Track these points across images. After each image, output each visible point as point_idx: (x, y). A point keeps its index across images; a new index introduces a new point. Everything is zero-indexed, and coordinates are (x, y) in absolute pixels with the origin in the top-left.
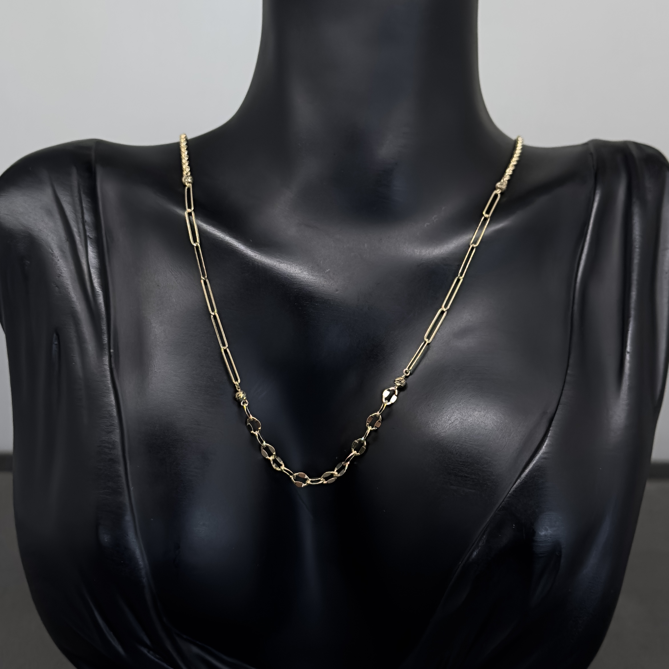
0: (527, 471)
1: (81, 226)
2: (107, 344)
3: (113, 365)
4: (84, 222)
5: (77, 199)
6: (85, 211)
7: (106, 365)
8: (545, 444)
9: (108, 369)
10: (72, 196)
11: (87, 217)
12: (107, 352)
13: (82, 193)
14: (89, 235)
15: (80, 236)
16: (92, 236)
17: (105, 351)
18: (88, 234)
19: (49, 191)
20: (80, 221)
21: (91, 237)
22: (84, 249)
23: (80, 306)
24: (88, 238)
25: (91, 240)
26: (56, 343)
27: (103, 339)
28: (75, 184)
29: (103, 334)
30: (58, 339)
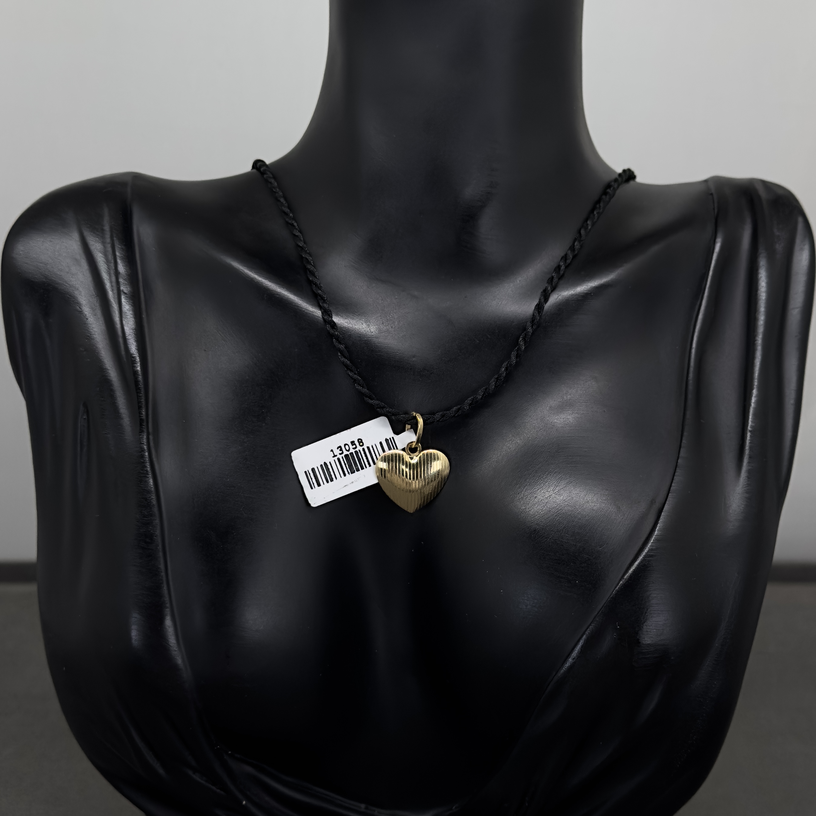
2: (145, 420)
3: (152, 444)
17: (144, 429)
23: (113, 374)
24: (122, 293)
25: (126, 295)
26: (85, 417)
27: (140, 413)
28: (107, 228)
29: (140, 408)
30: (88, 413)
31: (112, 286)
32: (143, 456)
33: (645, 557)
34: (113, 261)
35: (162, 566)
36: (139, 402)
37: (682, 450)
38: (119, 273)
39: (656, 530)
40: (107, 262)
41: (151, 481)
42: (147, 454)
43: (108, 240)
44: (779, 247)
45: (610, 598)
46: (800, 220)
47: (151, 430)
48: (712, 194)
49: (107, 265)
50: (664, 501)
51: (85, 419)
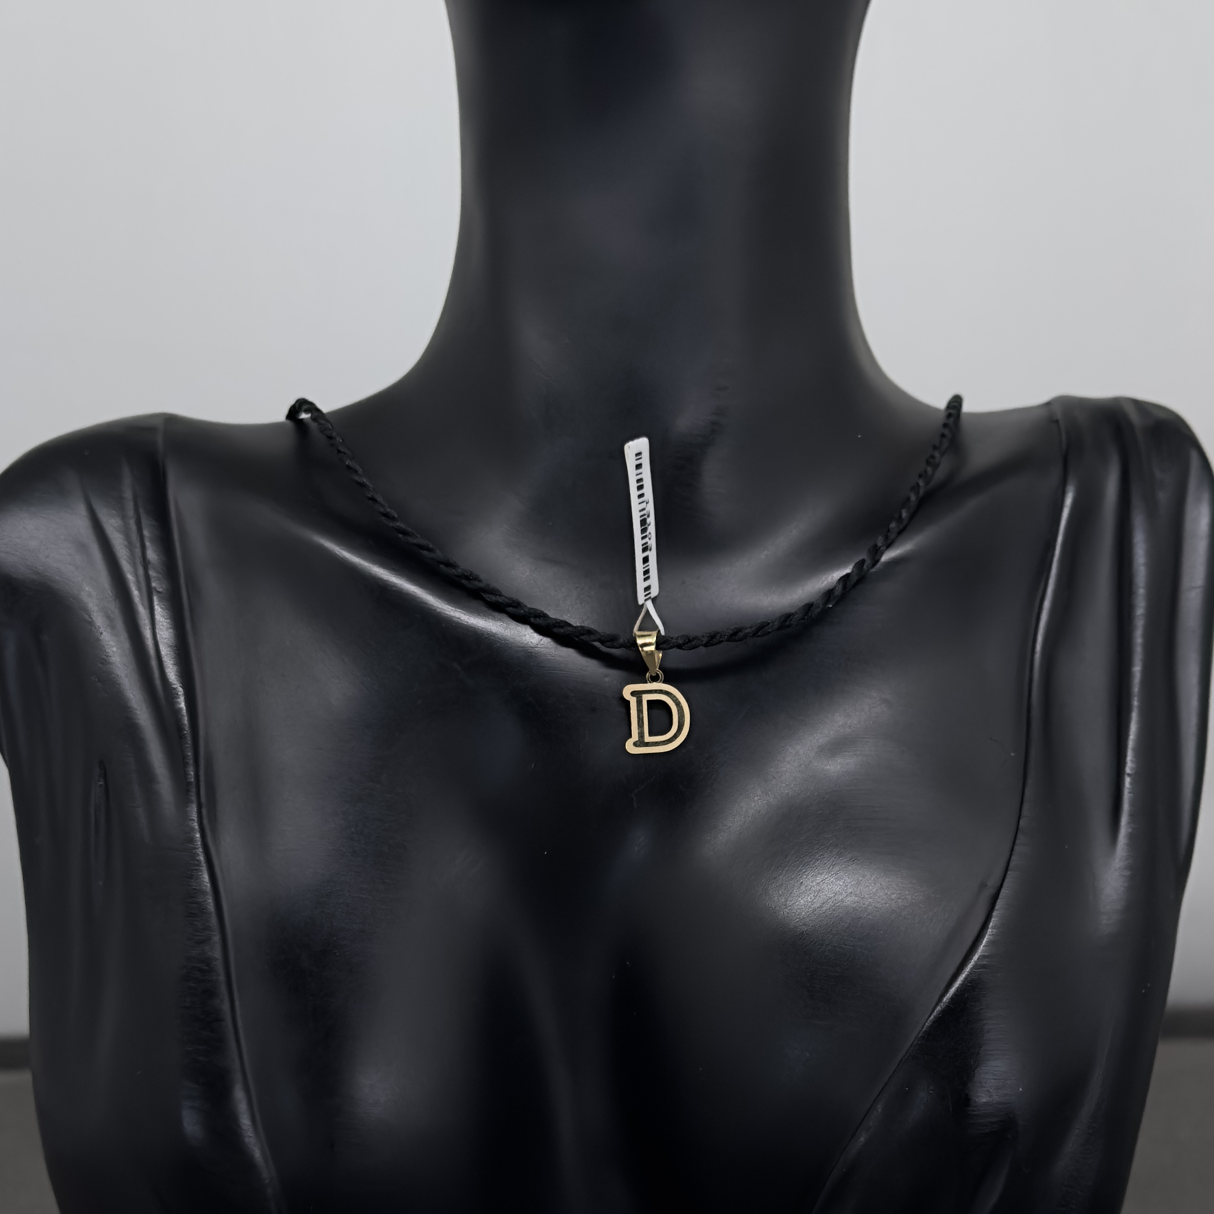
0: (952, 990)
1: (141, 571)
2: (194, 783)
3: (205, 821)
4: (146, 563)
5: (132, 523)
6: (148, 544)
7: (193, 820)
8: (984, 942)
9: (197, 827)
10: (124, 518)
11: (152, 555)
12: (194, 798)
13: (141, 510)
14: (157, 586)
15: (139, 589)
16: (162, 588)
17: (192, 796)
18: (154, 585)
19: (82, 509)
20: (139, 561)
21: (160, 590)
22: (148, 611)
23: (143, 716)
24: (154, 593)
25: (160, 595)
26: (101, 783)
27: (186, 774)
28: (128, 494)
29: (186, 764)
30: (105, 776)
31: (138, 582)
32: (192, 840)
33: (975, 967)
34: (138, 545)
35: (226, 1007)
36: (184, 757)
37: (1026, 806)
38: (149, 562)
39: (990, 926)
40: (130, 546)
41: (206, 877)
42: (198, 835)
43: (131, 512)
44: (1163, 497)
45: (921, 1033)
46: (1194, 455)
47: (203, 799)
48: (1057, 422)
49: (130, 550)
50: (1000, 883)
51: (101, 785)
